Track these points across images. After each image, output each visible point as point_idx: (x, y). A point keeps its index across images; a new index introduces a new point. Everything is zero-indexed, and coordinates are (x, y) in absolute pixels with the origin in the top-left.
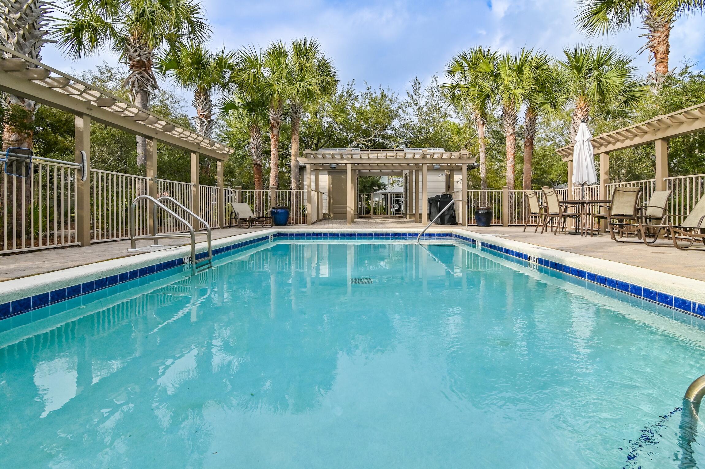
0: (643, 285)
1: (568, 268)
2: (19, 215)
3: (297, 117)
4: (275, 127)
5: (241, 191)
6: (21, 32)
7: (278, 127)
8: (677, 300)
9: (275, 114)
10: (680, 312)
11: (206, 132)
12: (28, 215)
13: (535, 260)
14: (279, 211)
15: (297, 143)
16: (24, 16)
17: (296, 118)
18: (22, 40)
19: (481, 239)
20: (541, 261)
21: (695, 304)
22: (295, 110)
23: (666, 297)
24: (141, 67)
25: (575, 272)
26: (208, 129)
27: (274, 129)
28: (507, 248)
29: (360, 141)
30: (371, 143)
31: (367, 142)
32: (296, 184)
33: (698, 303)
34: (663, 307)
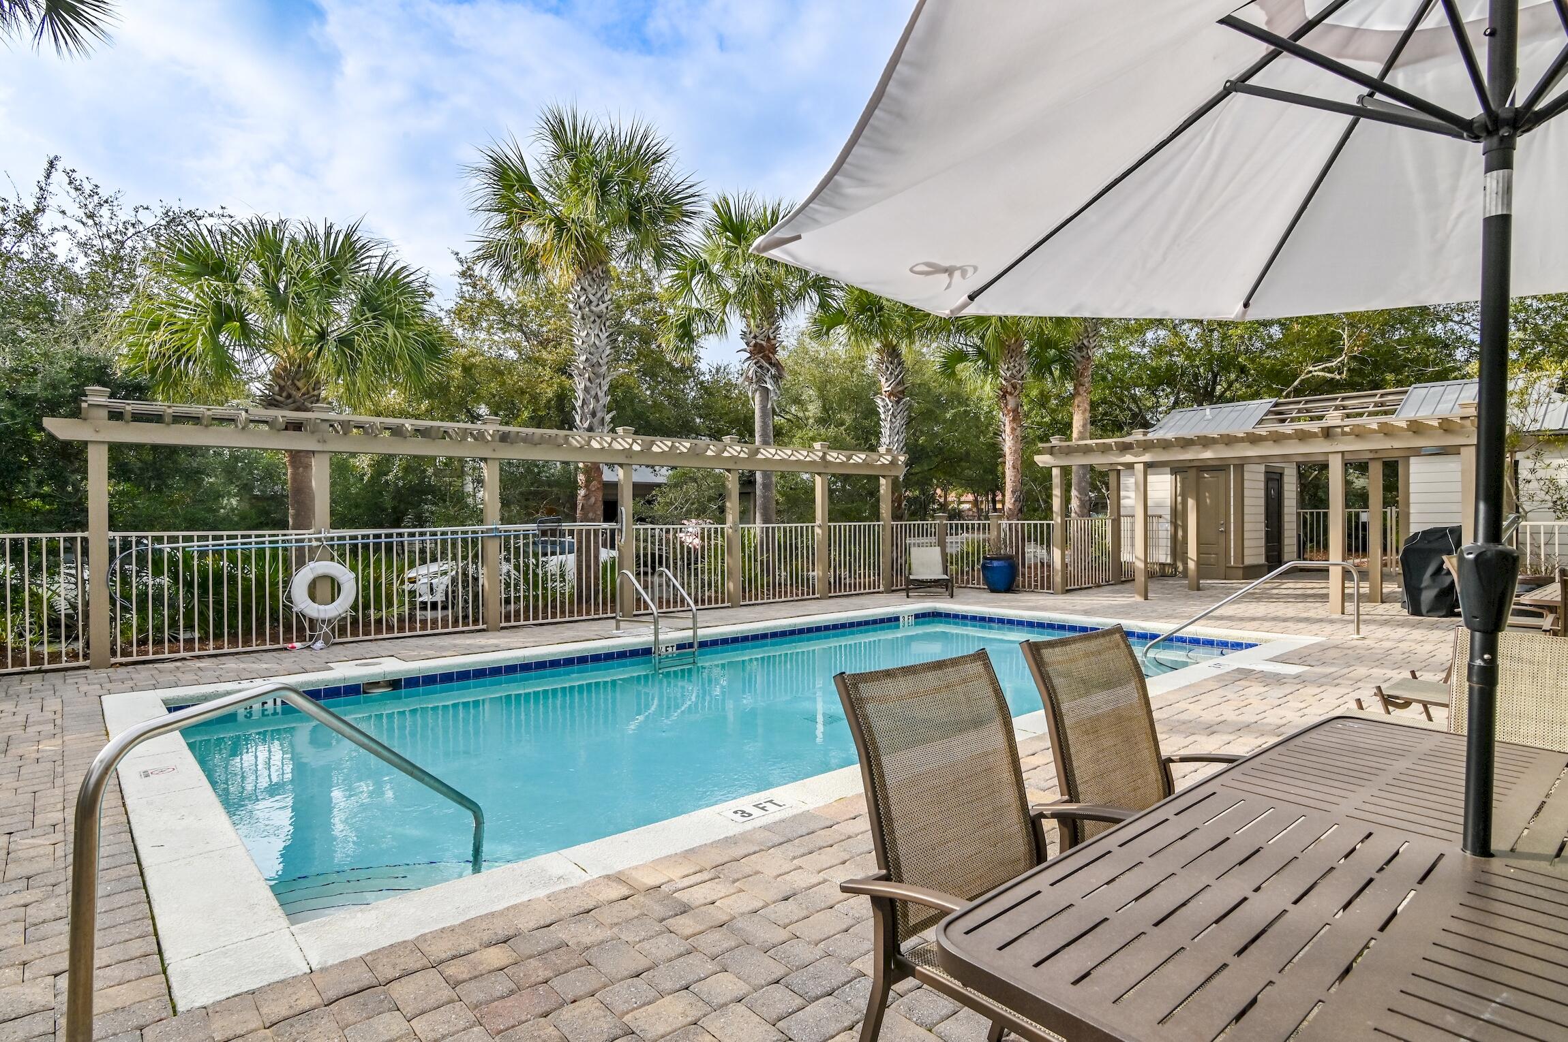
2: (588, 577)
3: (1083, 357)
5: (945, 522)
6: (587, 375)
11: (894, 420)
12: (597, 578)
14: (995, 564)
15: (1083, 413)
16: (589, 356)
17: (1080, 359)
18: (588, 384)
22: (1079, 344)
24: (759, 353)
26: (896, 414)
27: (1008, 397)
29: (1311, 372)
30: (1342, 373)
32: (1080, 500)
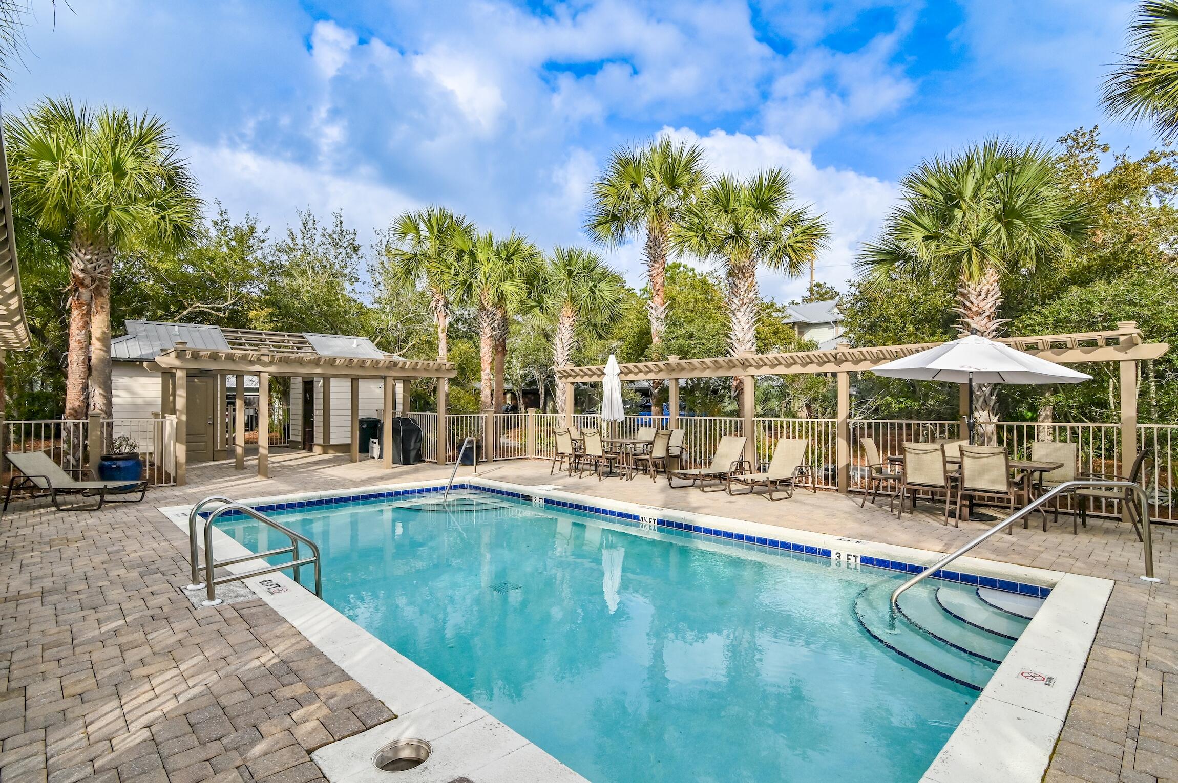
0: (779, 539)
1: (701, 528)
4: (86, 287)
7: (91, 288)
8: (807, 547)
9: (91, 261)
10: (810, 556)
13: (652, 521)
19: (544, 495)
20: (660, 522)
21: (819, 549)
23: (799, 546)
25: (708, 531)
28: (602, 507)
30: (225, 313)
31: (214, 310)
33: (822, 548)
34: (797, 553)
